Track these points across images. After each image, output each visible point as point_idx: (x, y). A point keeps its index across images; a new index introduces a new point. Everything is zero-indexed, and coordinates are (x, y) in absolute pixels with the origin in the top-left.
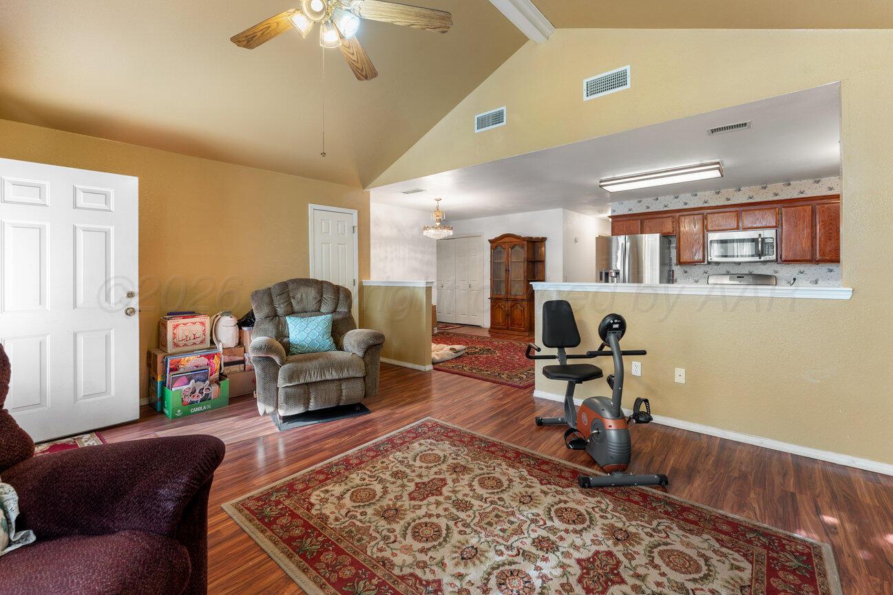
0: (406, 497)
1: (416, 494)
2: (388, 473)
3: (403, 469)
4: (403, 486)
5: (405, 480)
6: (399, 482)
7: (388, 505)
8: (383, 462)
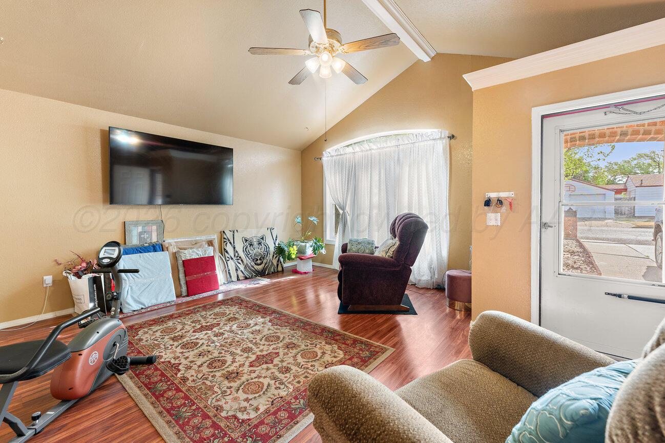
0: (281, 354)
1: (274, 356)
2: (293, 371)
3: (281, 376)
4: (282, 361)
5: (280, 366)
6: (285, 364)
7: (292, 350)
8: (299, 382)
